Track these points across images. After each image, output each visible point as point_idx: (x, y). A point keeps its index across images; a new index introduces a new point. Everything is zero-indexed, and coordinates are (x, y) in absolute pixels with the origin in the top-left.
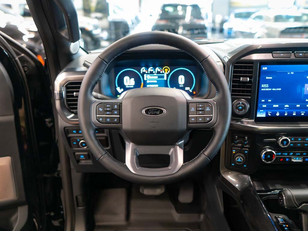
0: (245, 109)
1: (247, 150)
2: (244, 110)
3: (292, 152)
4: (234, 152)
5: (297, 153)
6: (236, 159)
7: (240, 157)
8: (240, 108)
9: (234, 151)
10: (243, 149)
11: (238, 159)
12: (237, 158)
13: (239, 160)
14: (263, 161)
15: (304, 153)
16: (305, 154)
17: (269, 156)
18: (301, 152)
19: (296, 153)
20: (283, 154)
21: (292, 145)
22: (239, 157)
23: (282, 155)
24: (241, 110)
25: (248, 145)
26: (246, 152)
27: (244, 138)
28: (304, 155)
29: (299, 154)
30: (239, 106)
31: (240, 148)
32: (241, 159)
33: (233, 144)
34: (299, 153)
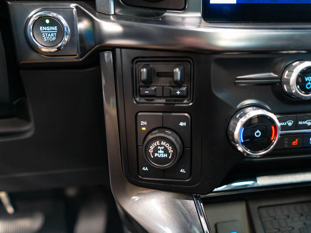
1: (184, 119)
4: (144, 129)
6: (151, 151)
7: (163, 143)
9: (143, 123)
10: (173, 114)
11: (156, 150)
12: (152, 148)
13: (161, 154)
14: (240, 149)
17: (258, 133)
20: (300, 123)
22: (158, 142)
23: (296, 126)
25: (185, 101)
26: (182, 124)
27: (171, 75)
31: (161, 114)
32: (166, 151)
33: (138, 99)
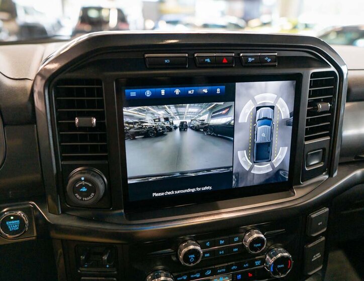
0: (95, 193)
2: (93, 194)
3: (209, 269)
5: (220, 268)
8: (84, 189)
15: (232, 265)
16: (234, 267)
18: (226, 266)
19: (216, 269)
20: (192, 276)
21: (207, 255)
23: (189, 279)
24: (87, 194)
28: (235, 270)
29: (224, 270)
30: (81, 186)
34: (223, 267)
